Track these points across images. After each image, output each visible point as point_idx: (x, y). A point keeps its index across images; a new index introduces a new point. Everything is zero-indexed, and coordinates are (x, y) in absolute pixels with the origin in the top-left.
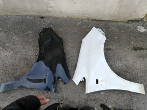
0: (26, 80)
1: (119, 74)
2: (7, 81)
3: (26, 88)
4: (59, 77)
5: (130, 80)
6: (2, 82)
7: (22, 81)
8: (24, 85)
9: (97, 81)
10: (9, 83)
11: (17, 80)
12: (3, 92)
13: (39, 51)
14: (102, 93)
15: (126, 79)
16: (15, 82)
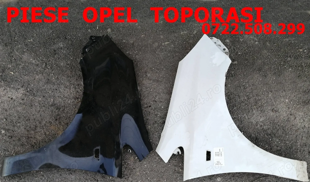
0: (58, 152)
1: (256, 140)
2: (17, 153)
3: (57, 167)
4: (127, 146)
5: (279, 153)
6: (6, 156)
7: (48, 153)
8: (55, 163)
9: (209, 154)
10: (22, 157)
11: (39, 151)
12: (9, 176)
13: (82, 88)
14: (219, 179)
15: (270, 150)
16: (33, 155)
